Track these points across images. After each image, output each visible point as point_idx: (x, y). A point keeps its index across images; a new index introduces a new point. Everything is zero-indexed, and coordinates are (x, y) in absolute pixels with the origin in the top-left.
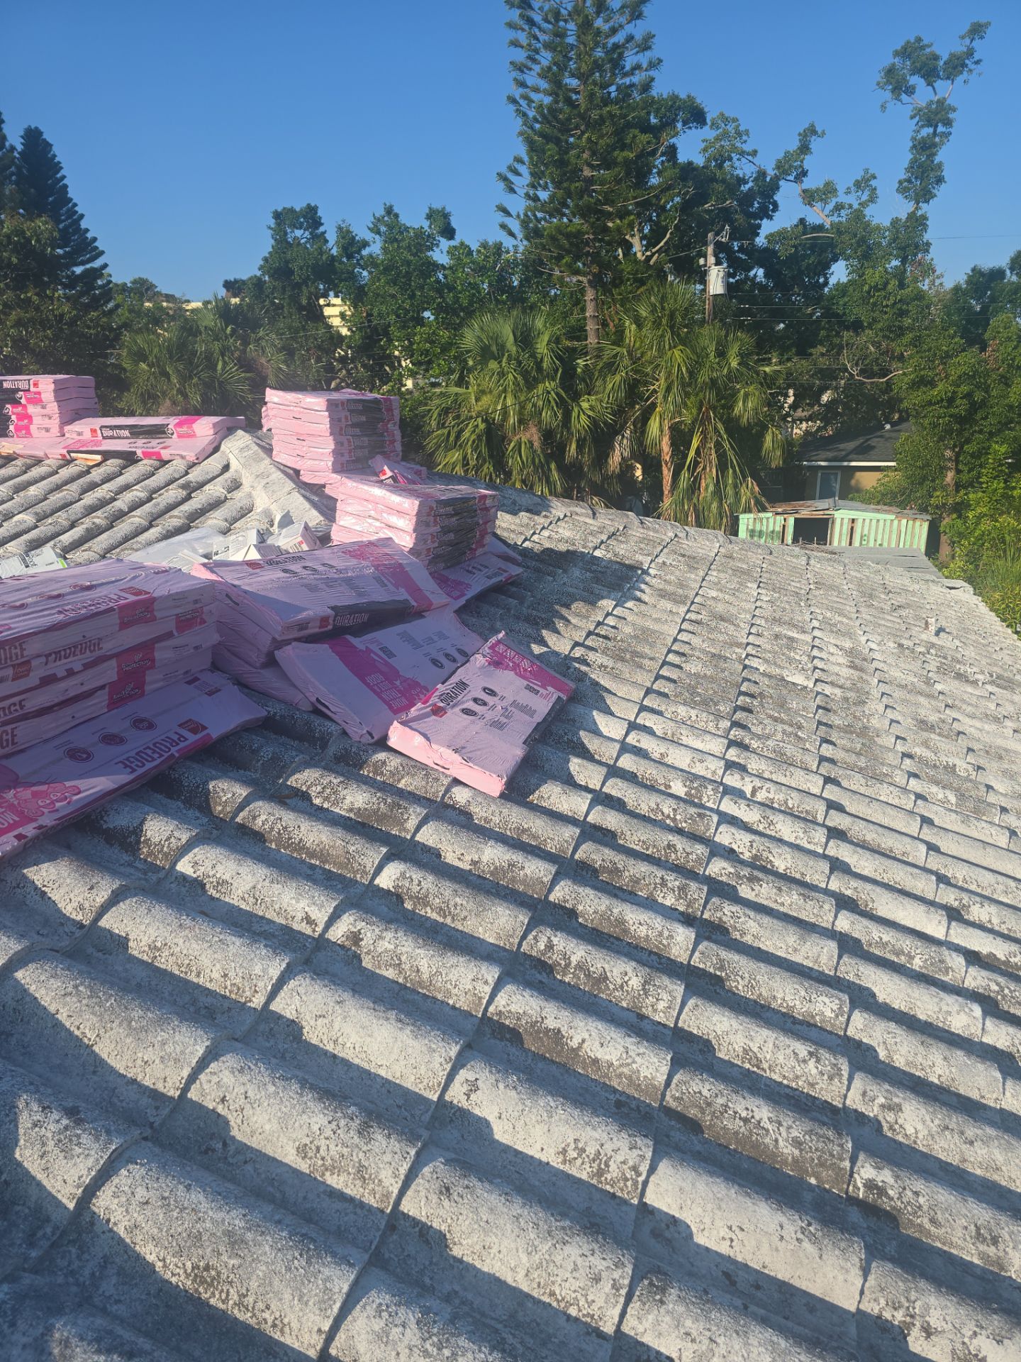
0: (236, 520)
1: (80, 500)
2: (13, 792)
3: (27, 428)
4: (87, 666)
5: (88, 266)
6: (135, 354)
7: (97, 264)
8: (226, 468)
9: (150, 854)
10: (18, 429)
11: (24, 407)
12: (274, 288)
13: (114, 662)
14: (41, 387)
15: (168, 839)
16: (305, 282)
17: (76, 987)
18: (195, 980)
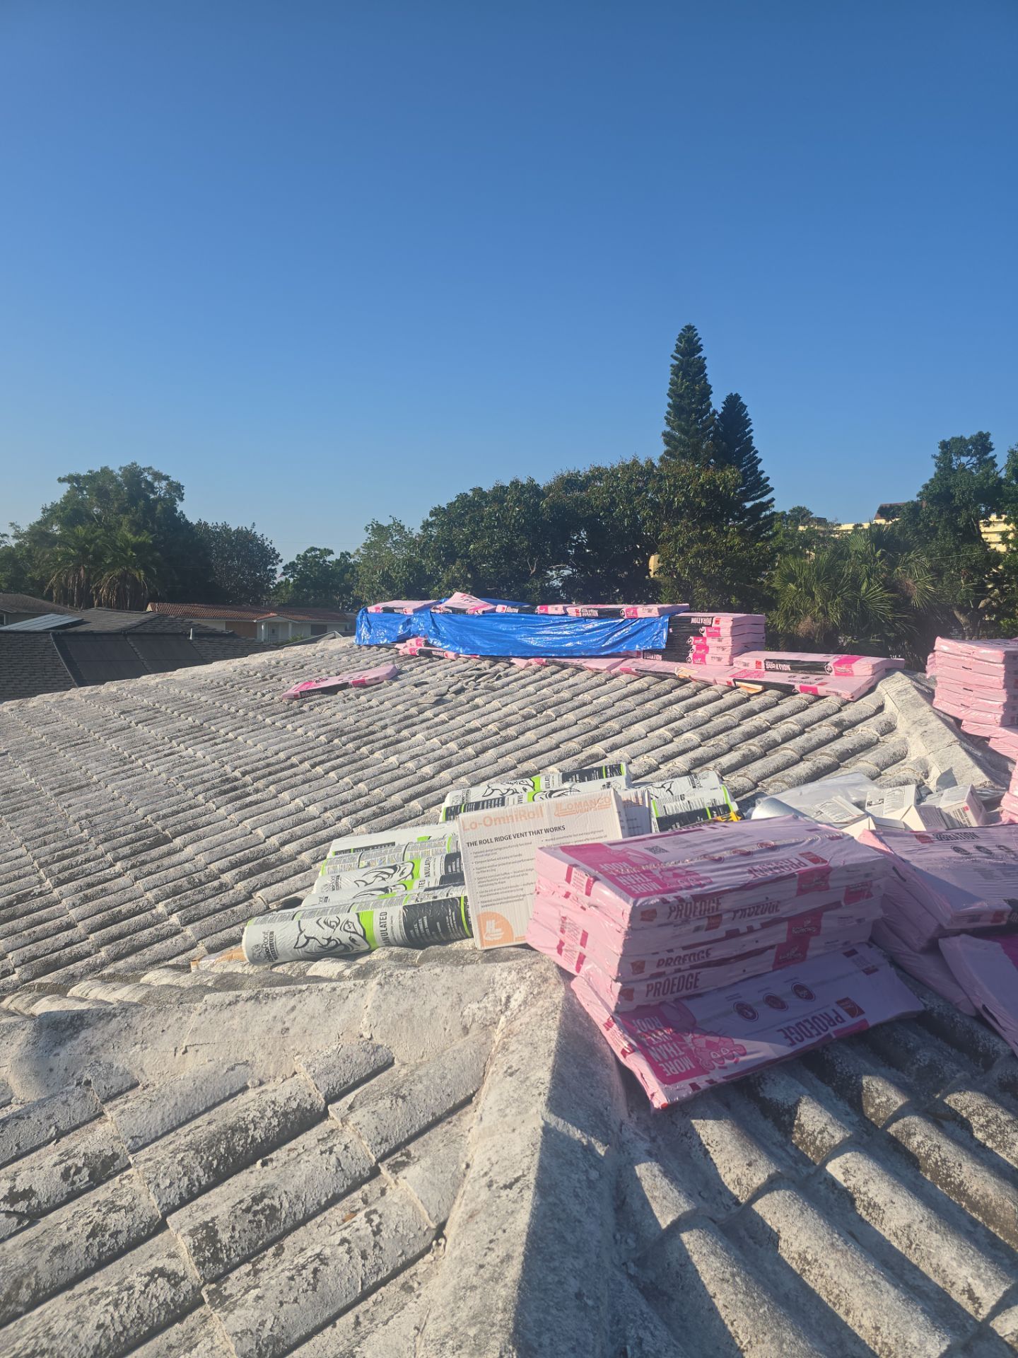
0: (887, 766)
1: (739, 725)
2: (690, 1036)
3: (703, 657)
4: (765, 926)
5: (757, 501)
6: (786, 576)
7: (765, 499)
8: (881, 709)
9: (802, 1142)
10: (695, 657)
11: (705, 639)
12: (931, 512)
13: (785, 926)
14: (722, 624)
15: (821, 1132)
16: (966, 506)
17: (733, 1275)
18: (844, 1317)
